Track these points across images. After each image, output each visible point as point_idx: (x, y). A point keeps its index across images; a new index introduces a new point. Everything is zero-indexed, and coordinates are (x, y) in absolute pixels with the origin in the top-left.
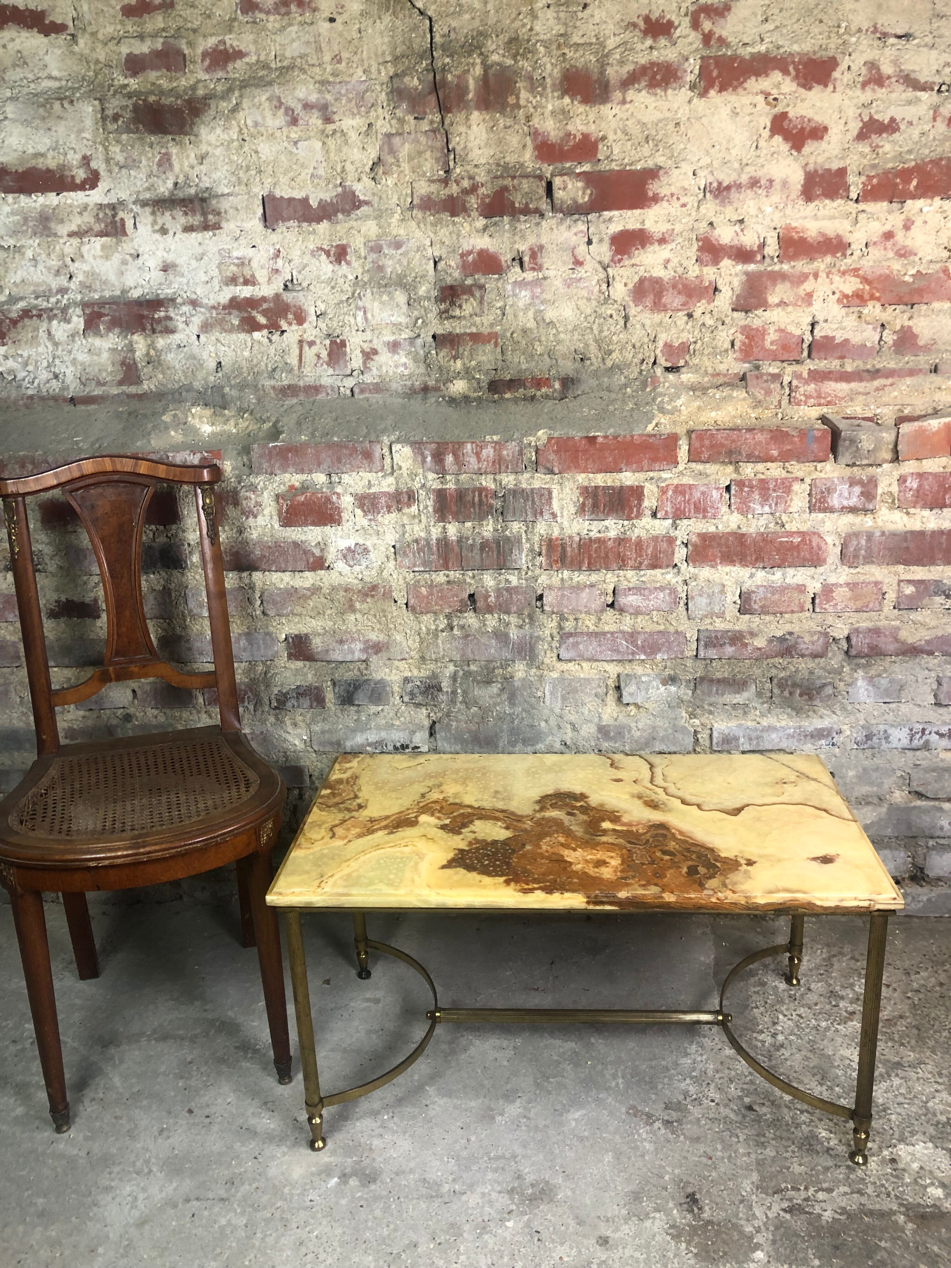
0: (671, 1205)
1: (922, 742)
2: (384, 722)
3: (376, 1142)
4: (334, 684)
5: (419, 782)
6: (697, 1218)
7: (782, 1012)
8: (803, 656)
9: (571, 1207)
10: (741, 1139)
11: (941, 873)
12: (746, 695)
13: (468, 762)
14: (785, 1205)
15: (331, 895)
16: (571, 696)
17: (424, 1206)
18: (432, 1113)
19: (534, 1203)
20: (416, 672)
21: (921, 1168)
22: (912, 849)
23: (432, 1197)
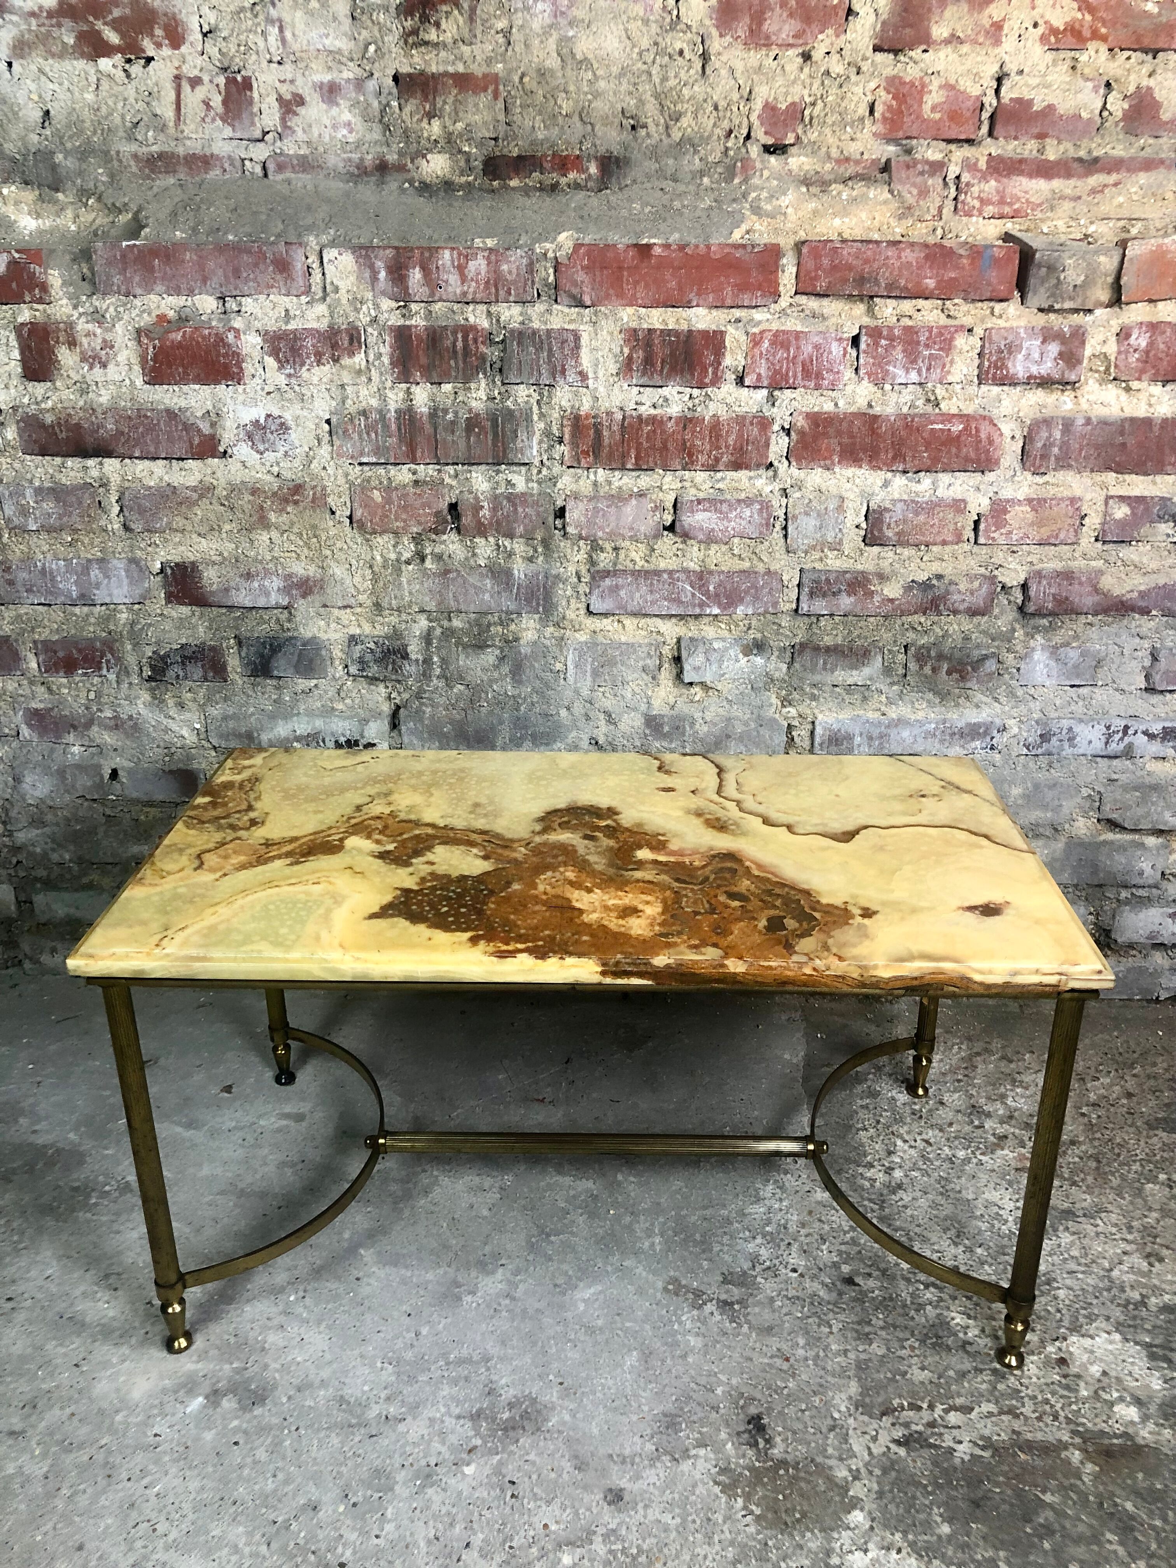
0: (723, 1435)
1: (1122, 746)
2: (319, 704)
3: (273, 1338)
4: (240, 644)
5: (356, 789)
6: (763, 1455)
7: (900, 1136)
8: (955, 612)
9: (568, 1441)
10: (835, 1330)
11: (1135, 938)
12: (867, 671)
13: (439, 761)
14: (898, 1433)
15: (177, 959)
16: (606, 669)
17: (335, 1440)
18: (365, 1290)
19: (511, 1434)
20: (367, 629)
21: (1105, 1373)
22: (1097, 902)
23: (350, 1426)
